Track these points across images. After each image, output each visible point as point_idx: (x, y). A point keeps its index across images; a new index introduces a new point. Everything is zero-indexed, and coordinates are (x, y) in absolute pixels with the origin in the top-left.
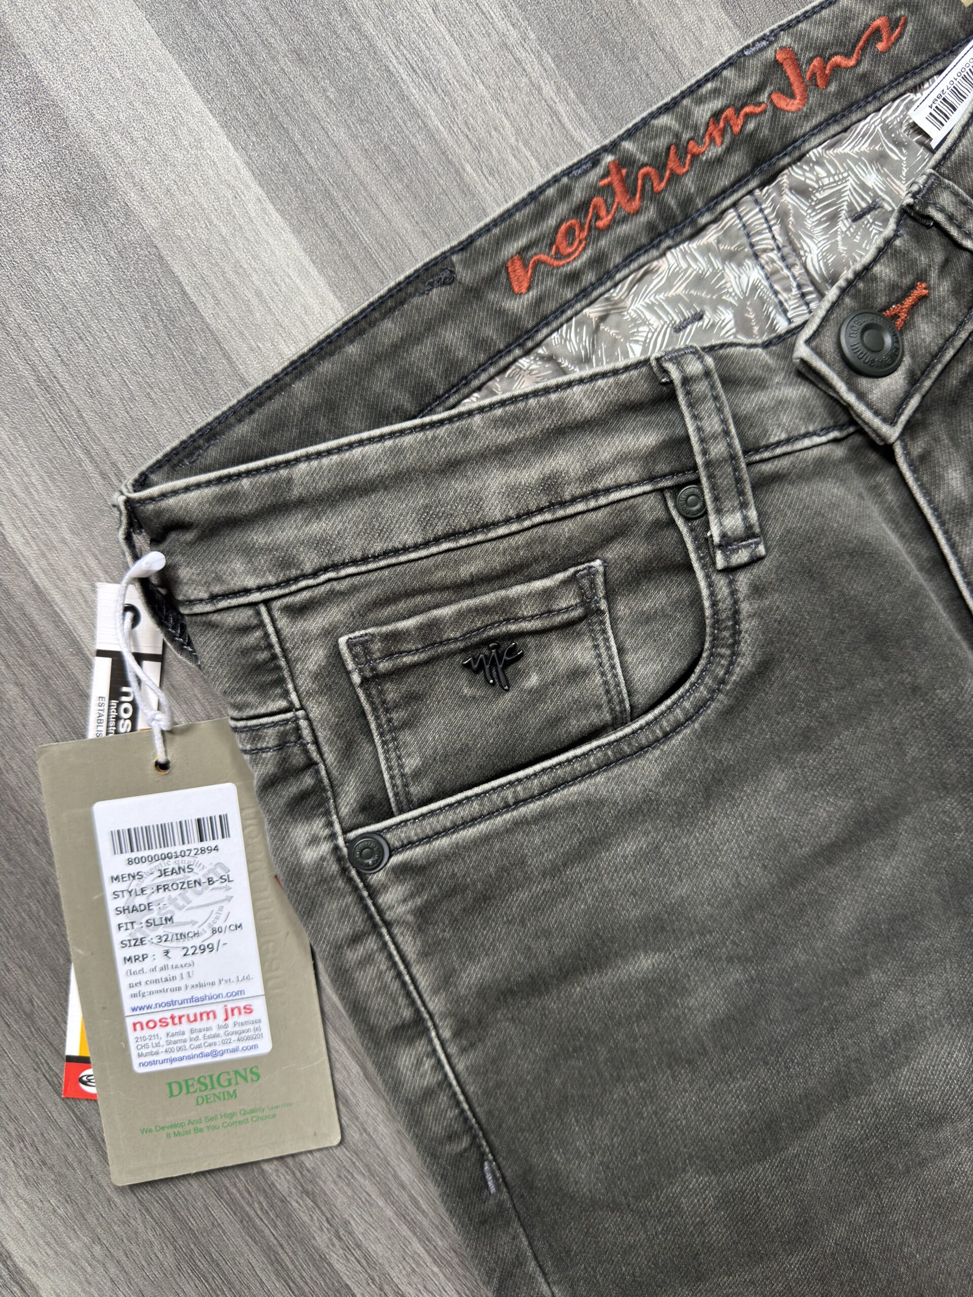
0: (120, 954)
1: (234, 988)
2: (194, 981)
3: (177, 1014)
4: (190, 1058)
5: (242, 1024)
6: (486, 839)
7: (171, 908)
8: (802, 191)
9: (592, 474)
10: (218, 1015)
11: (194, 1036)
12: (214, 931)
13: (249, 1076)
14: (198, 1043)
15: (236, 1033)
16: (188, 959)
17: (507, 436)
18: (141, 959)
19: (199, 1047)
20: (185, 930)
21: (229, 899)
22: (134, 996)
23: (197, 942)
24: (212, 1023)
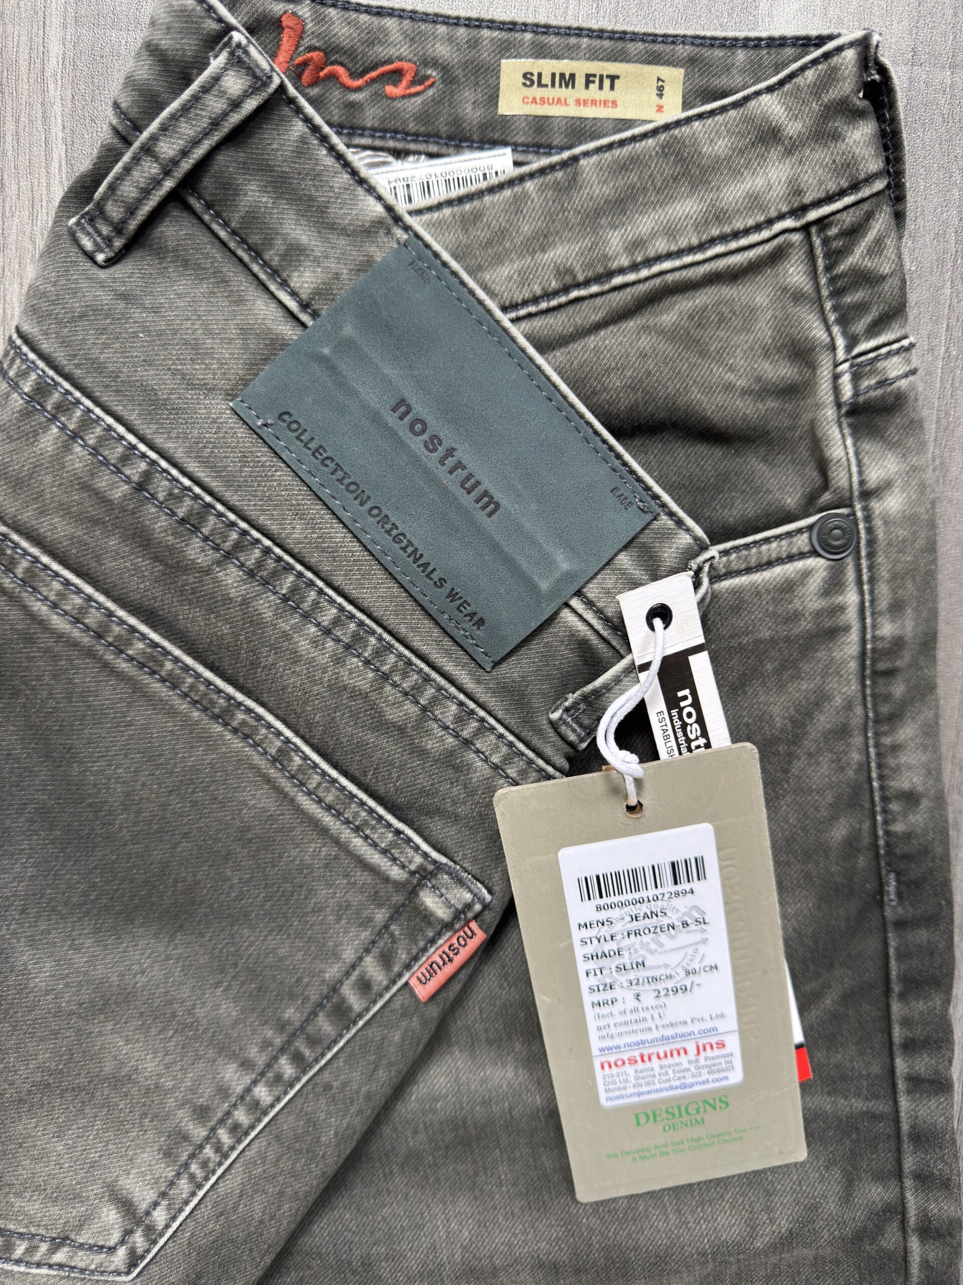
0: (588, 999)
1: (709, 1025)
2: (666, 1021)
3: (646, 1052)
4: (657, 1091)
5: (713, 1058)
7: (643, 952)
10: (688, 1051)
11: (663, 1071)
12: (688, 973)
13: (718, 1104)
14: (667, 1077)
15: (706, 1066)
16: (660, 1002)
18: (610, 1003)
19: (669, 1080)
20: (657, 973)
21: (705, 941)
22: (603, 1037)
23: (670, 984)
24: (683, 1059)
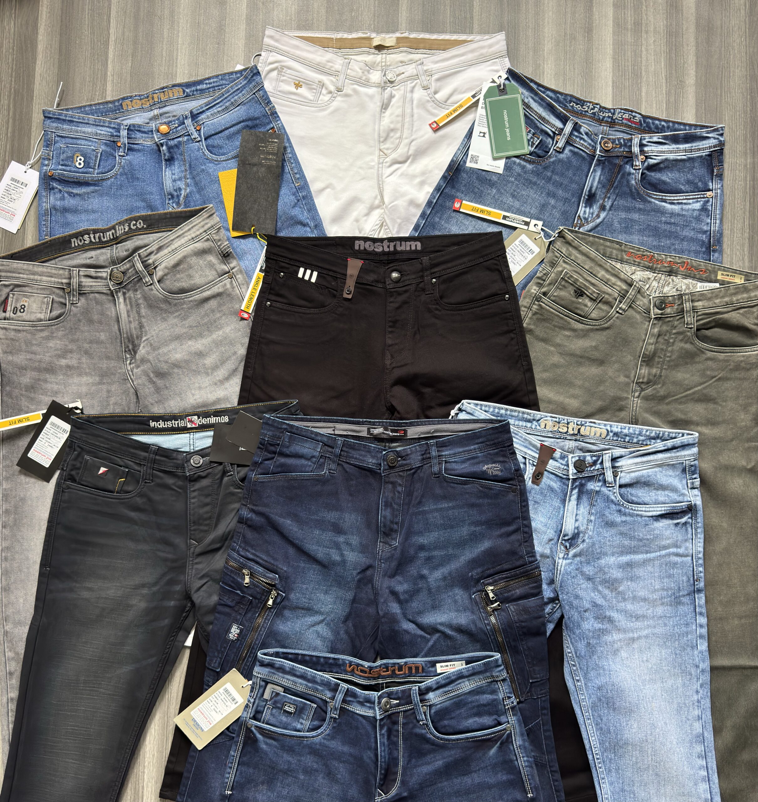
6: (552, 313)
8: (673, 280)
9: (614, 284)
17: (610, 270)
